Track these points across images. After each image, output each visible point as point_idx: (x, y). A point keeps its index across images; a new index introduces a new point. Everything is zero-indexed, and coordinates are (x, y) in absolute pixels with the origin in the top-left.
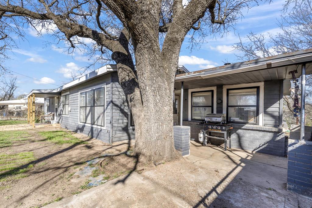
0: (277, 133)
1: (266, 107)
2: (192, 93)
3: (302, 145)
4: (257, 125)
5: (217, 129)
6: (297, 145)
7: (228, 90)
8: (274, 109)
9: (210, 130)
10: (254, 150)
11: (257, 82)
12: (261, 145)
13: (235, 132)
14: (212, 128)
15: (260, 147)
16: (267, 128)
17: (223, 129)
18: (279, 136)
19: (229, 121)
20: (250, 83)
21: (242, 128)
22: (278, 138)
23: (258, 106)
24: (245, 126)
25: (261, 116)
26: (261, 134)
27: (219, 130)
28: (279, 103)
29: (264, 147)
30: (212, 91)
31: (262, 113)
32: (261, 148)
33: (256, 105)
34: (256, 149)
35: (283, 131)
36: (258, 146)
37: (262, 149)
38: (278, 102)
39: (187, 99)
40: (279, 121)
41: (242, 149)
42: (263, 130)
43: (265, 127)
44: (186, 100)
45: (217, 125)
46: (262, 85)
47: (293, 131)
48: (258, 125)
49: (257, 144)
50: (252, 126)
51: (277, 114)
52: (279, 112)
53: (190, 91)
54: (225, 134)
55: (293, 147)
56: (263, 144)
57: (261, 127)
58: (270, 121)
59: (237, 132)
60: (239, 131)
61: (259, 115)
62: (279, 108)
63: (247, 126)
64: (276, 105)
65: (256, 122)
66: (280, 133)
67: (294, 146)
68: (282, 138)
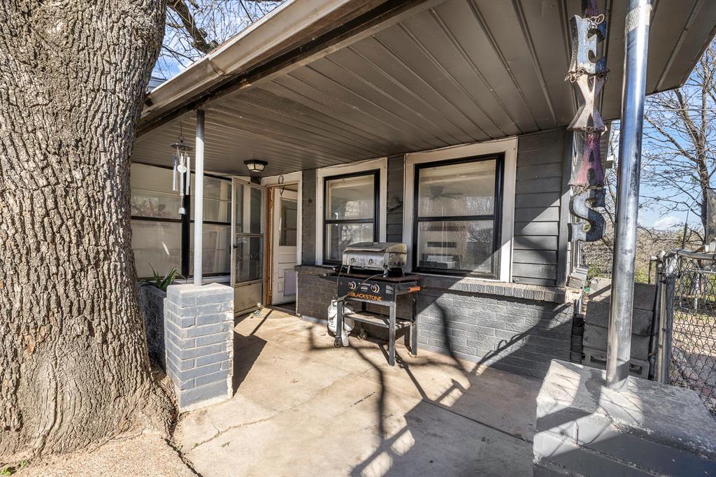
0: (551, 307)
1: (521, 221)
2: (326, 179)
3: (613, 428)
4: (495, 278)
5: (370, 292)
6: (586, 430)
7: (418, 167)
8: (544, 226)
9: (354, 294)
10: (484, 360)
11: (497, 138)
12: (503, 344)
13: (434, 301)
14: (358, 291)
15: (499, 350)
16: (522, 289)
17: (387, 292)
18: (556, 317)
19: (418, 265)
20: (478, 141)
21: (452, 288)
22: (554, 324)
23: (497, 217)
24: (461, 282)
25: (506, 250)
26: (504, 308)
27: (377, 295)
28: (560, 207)
29: (510, 350)
30: (377, 173)
31: (509, 242)
32: (503, 354)
33: (492, 213)
34: (489, 358)
35: (567, 301)
36: (494, 349)
37: (506, 357)
38: (557, 203)
39: (312, 199)
40: (557, 266)
41: (453, 356)
42: (507, 294)
43: (515, 286)
44: (310, 201)
45: (371, 279)
46: (509, 146)
47: (597, 299)
48: (498, 278)
49: (493, 341)
50: (480, 281)
51: (552, 244)
52: (558, 237)
53: (321, 173)
54: (391, 309)
55: (562, 433)
56: (508, 340)
57: (504, 285)
58: (534, 267)
59: (439, 300)
60: (446, 299)
61: (501, 247)
62: (559, 222)
63: (467, 282)
64: (551, 213)
65: (492, 270)
66: (560, 306)
67: (569, 431)
68: (562, 325)
